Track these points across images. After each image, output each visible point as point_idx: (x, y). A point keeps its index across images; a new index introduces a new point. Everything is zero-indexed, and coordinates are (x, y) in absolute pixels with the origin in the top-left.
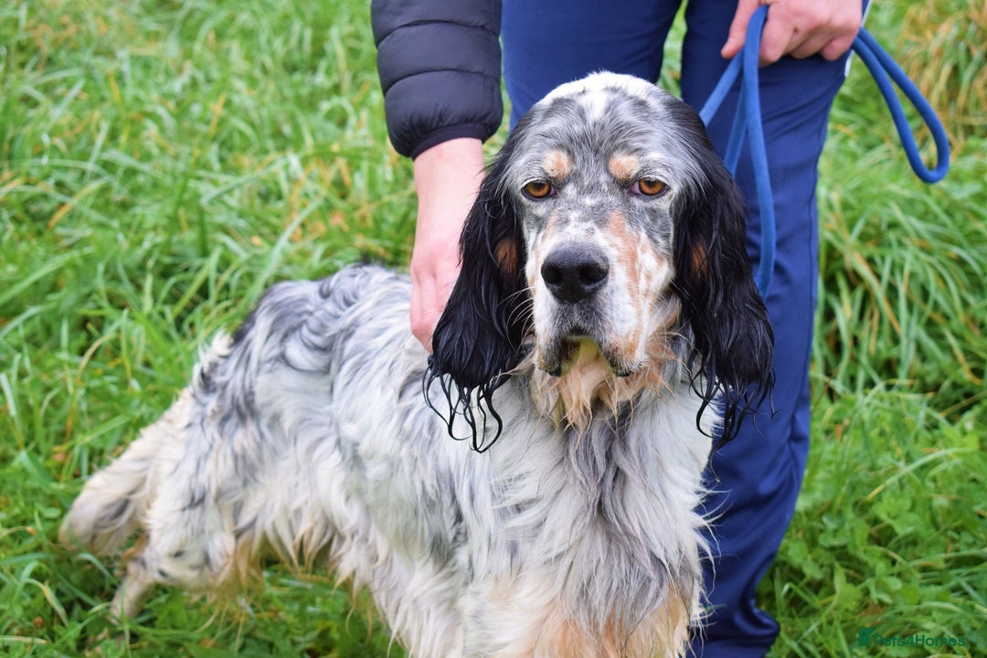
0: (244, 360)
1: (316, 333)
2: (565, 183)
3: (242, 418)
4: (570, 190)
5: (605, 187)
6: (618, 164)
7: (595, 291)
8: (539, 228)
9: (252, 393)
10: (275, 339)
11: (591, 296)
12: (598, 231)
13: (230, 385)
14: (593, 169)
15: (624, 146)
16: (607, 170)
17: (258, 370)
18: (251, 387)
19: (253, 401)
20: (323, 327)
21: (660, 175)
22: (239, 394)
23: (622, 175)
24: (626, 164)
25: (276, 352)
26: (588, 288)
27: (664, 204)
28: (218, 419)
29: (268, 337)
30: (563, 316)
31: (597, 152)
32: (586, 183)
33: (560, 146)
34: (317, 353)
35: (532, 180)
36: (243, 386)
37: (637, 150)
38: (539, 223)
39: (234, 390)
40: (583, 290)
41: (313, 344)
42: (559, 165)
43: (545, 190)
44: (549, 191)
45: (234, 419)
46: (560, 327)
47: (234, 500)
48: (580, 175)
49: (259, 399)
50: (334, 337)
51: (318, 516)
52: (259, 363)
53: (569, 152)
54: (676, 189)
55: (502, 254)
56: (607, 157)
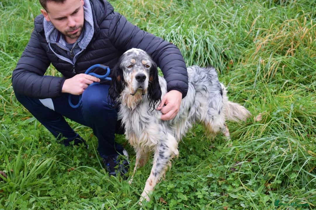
2: (135, 64)
4: (136, 66)
5: (141, 65)
8: (129, 73)
14: (139, 62)
15: (144, 59)
16: (142, 63)
21: (148, 64)
23: (144, 64)
24: (144, 62)
27: (149, 68)
33: (133, 58)
35: (129, 65)
37: (146, 60)
38: (129, 72)
44: (132, 66)
48: (137, 63)
54: (151, 66)
55: (118, 78)
56: (141, 61)
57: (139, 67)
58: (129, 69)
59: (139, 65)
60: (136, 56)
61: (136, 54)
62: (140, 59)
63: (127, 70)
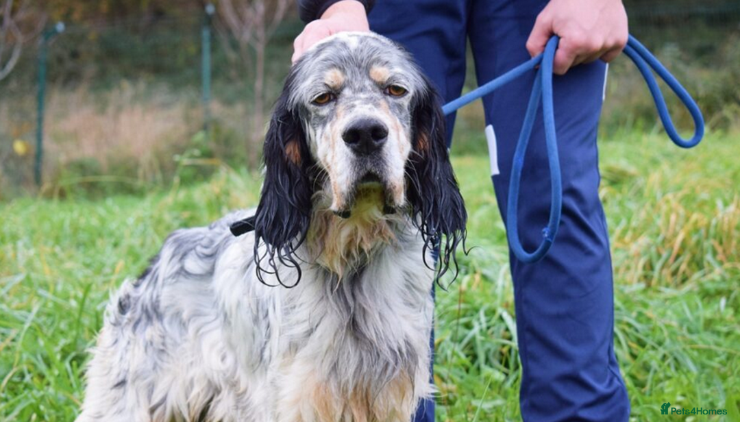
0: (153, 281)
1: (206, 247)
2: (342, 88)
3: (149, 318)
4: (347, 92)
5: (370, 88)
6: (376, 73)
7: (381, 145)
8: (324, 124)
9: (158, 301)
10: (176, 259)
11: (379, 149)
12: (376, 109)
13: (142, 299)
14: (359, 78)
15: (378, 61)
16: (370, 78)
17: (163, 285)
18: (158, 297)
19: (158, 306)
20: (212, 241)
21: (403, 83)
22: (148, 302)
23: (379, 79)
24: (381, 73)
25: (177, 267)
26: (376, 143)
27: (405, 101)
28: (132, 324)
29: (171, 259)
30: (360, 165)
31: (359, 67)
32: (357, 87)
33: (334, 66)
34: (206, 260)
35: (319, 94)
36: (152, 298)
37: (387, 62)
38: (323, 121)
39: (144, 301)
40: (374, 145)
41: (203, 254)
42: (336, 77)
43: (327, 99)
44: (330, 98)
45: (144, 320)
46: (358, 173)
47: (148, 380)
48: (351, 82)
49: (163, 304)
50: (218, 246)
51: (204, 383)
52: (164, 280)
53: (340, 68)
54: (411, 92)
55: (288, 152)
56: (368, 69)
57: (362, 95)
58: (325, 111)
59: (362, 90)
60: (344, 53)
61: (344, 45)
62: (363, 64)
63: (317, 116)
